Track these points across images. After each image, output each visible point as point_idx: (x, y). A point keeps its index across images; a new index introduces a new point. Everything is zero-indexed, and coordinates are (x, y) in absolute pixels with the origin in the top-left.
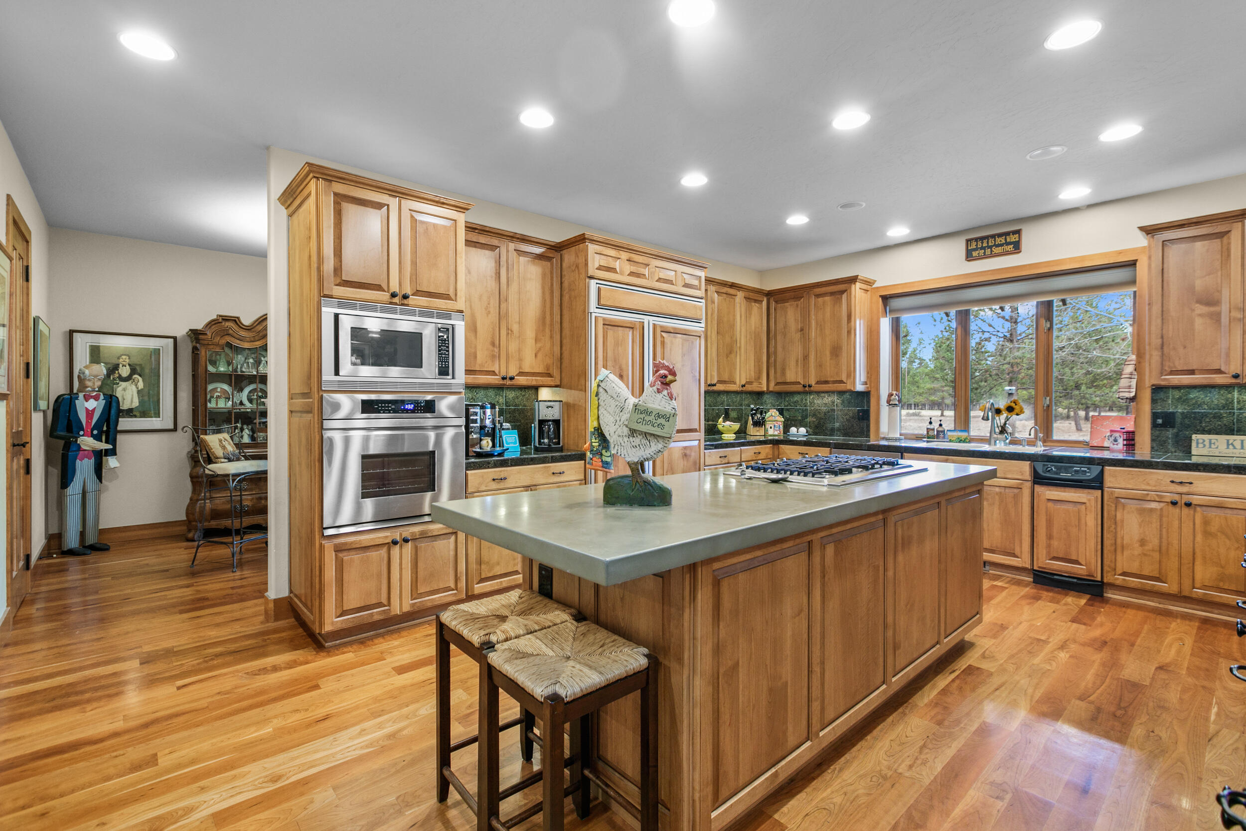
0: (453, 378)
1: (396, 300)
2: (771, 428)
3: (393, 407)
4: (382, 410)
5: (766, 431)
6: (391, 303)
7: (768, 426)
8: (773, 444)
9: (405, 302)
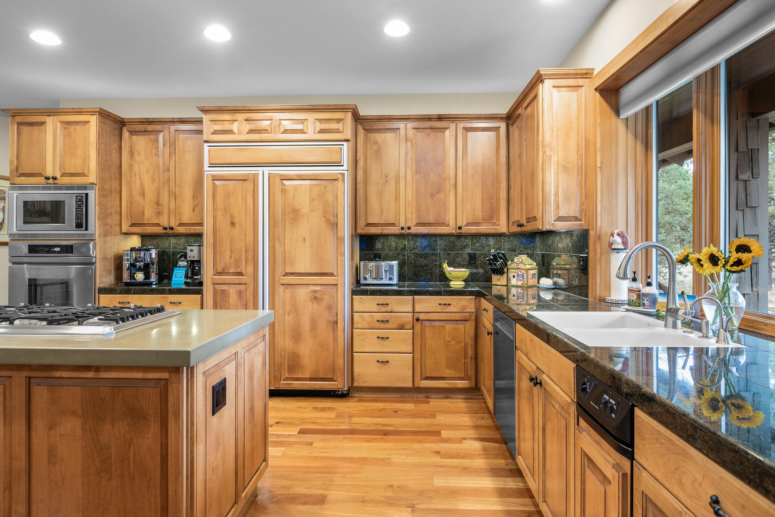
0: (86, 229)
1: (49, 181)
2: (514, 277)
3: (47, 249)
4: (40, 251)
5: (508, 280)
6: (47, 184)
7: (511, 275)
8: (476, 296)
9: (56, 182)
